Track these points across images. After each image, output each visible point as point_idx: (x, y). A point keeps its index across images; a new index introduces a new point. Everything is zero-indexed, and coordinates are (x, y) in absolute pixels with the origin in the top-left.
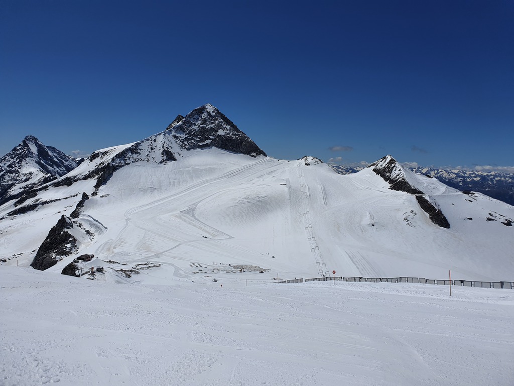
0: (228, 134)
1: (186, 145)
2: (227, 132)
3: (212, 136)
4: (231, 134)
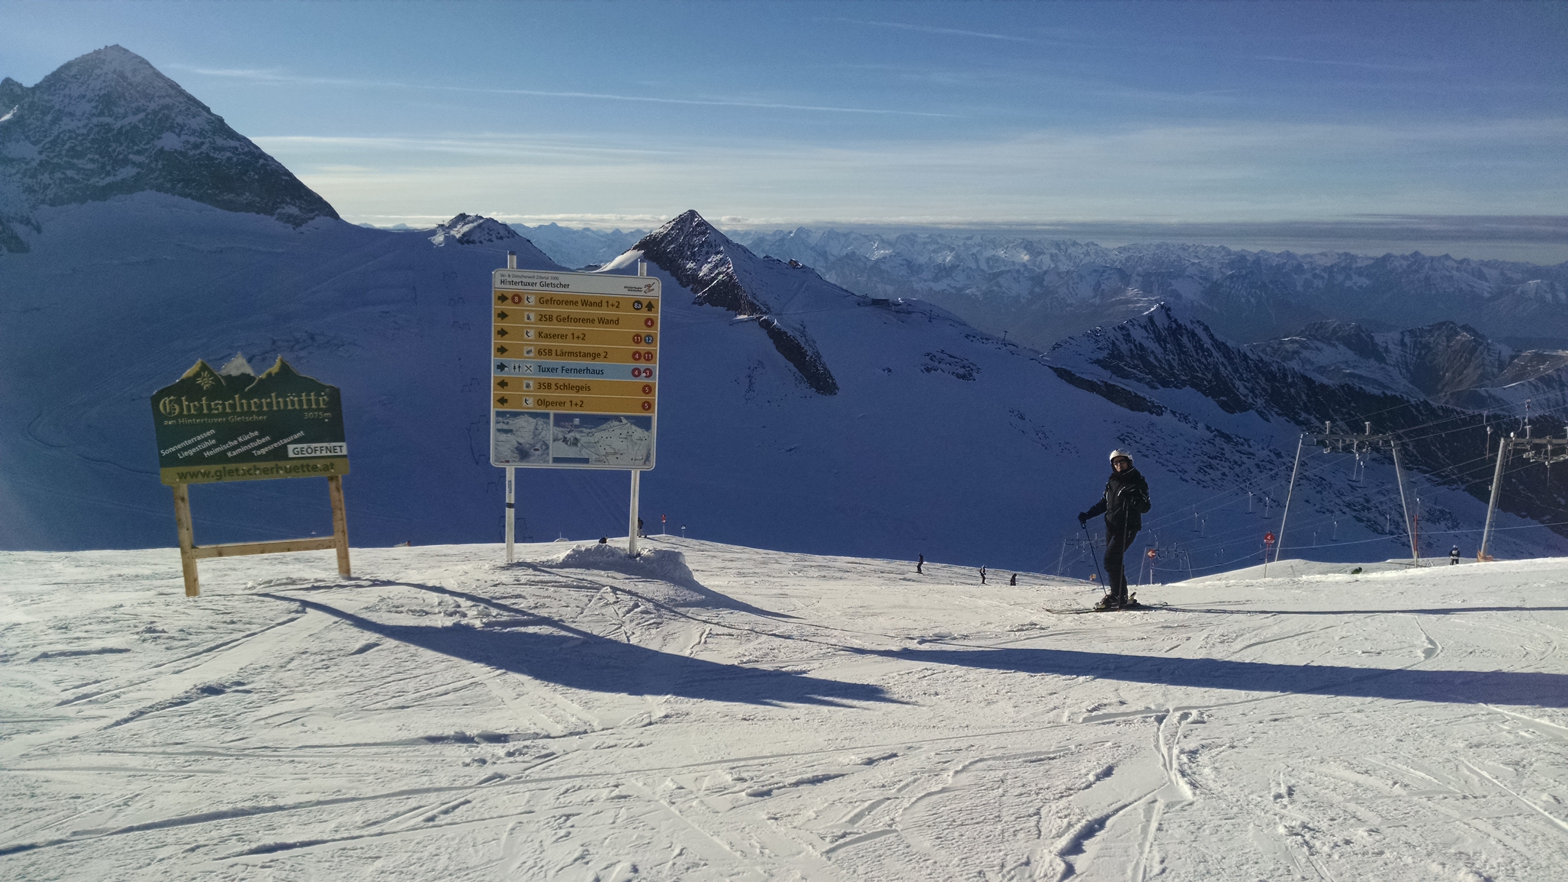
0: (196, 146)
1: (46, 187)
2: (192, 139)
3: (138, 153)
4: (204, 148)
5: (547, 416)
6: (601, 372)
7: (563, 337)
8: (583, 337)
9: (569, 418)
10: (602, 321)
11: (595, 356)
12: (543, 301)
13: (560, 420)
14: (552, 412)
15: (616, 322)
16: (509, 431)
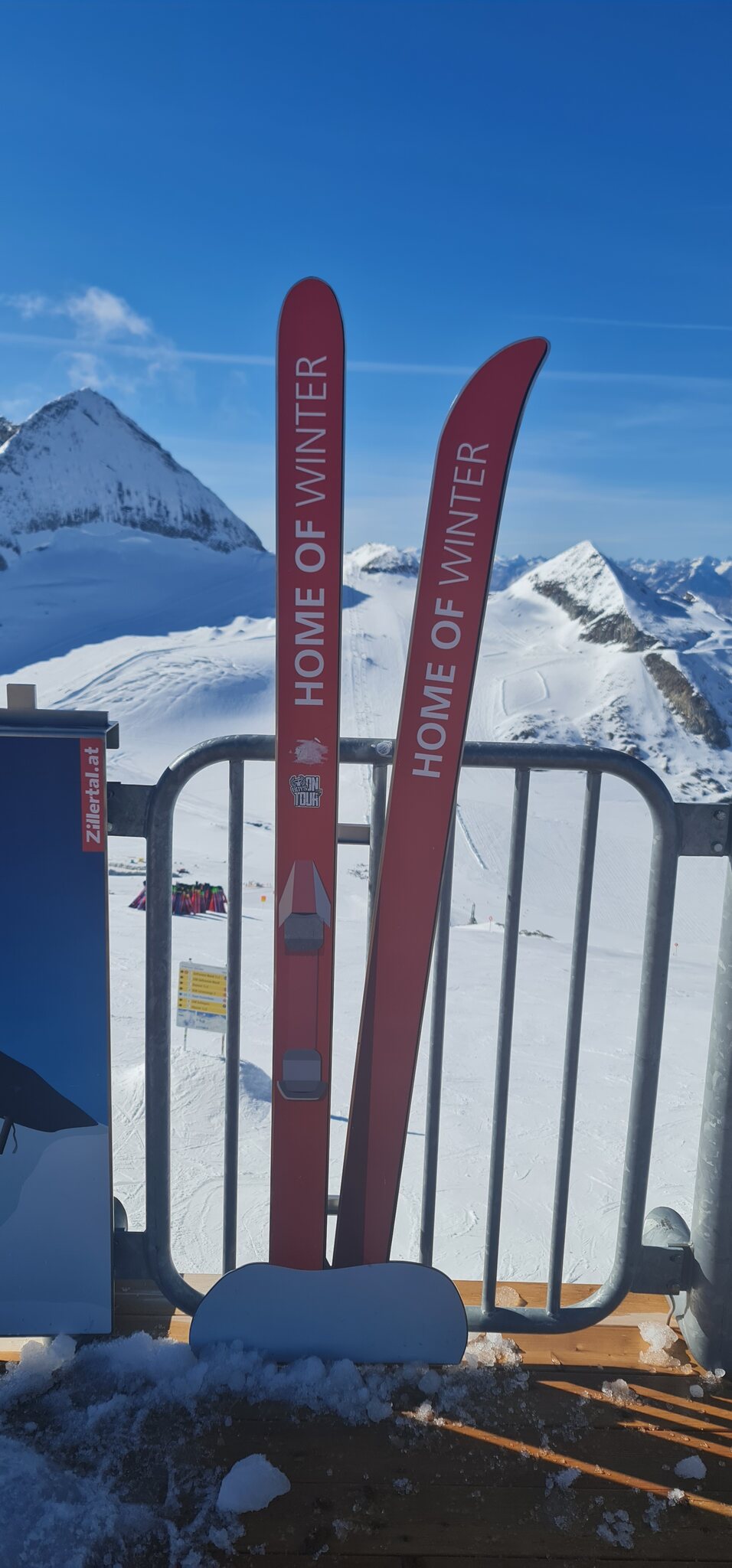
5: (194, 1012)
6: (212, 999)
7: (201, 986)
8: (208, 987)
9: (202, 1013)
10: (214, 982)
11: (211, 994)
12: (195, 974)
13: (199, 1014)
14: (196, 1011)
15: (218, 983)
16: (182, 1015)
